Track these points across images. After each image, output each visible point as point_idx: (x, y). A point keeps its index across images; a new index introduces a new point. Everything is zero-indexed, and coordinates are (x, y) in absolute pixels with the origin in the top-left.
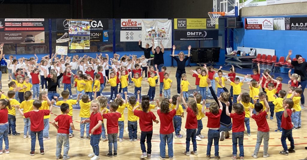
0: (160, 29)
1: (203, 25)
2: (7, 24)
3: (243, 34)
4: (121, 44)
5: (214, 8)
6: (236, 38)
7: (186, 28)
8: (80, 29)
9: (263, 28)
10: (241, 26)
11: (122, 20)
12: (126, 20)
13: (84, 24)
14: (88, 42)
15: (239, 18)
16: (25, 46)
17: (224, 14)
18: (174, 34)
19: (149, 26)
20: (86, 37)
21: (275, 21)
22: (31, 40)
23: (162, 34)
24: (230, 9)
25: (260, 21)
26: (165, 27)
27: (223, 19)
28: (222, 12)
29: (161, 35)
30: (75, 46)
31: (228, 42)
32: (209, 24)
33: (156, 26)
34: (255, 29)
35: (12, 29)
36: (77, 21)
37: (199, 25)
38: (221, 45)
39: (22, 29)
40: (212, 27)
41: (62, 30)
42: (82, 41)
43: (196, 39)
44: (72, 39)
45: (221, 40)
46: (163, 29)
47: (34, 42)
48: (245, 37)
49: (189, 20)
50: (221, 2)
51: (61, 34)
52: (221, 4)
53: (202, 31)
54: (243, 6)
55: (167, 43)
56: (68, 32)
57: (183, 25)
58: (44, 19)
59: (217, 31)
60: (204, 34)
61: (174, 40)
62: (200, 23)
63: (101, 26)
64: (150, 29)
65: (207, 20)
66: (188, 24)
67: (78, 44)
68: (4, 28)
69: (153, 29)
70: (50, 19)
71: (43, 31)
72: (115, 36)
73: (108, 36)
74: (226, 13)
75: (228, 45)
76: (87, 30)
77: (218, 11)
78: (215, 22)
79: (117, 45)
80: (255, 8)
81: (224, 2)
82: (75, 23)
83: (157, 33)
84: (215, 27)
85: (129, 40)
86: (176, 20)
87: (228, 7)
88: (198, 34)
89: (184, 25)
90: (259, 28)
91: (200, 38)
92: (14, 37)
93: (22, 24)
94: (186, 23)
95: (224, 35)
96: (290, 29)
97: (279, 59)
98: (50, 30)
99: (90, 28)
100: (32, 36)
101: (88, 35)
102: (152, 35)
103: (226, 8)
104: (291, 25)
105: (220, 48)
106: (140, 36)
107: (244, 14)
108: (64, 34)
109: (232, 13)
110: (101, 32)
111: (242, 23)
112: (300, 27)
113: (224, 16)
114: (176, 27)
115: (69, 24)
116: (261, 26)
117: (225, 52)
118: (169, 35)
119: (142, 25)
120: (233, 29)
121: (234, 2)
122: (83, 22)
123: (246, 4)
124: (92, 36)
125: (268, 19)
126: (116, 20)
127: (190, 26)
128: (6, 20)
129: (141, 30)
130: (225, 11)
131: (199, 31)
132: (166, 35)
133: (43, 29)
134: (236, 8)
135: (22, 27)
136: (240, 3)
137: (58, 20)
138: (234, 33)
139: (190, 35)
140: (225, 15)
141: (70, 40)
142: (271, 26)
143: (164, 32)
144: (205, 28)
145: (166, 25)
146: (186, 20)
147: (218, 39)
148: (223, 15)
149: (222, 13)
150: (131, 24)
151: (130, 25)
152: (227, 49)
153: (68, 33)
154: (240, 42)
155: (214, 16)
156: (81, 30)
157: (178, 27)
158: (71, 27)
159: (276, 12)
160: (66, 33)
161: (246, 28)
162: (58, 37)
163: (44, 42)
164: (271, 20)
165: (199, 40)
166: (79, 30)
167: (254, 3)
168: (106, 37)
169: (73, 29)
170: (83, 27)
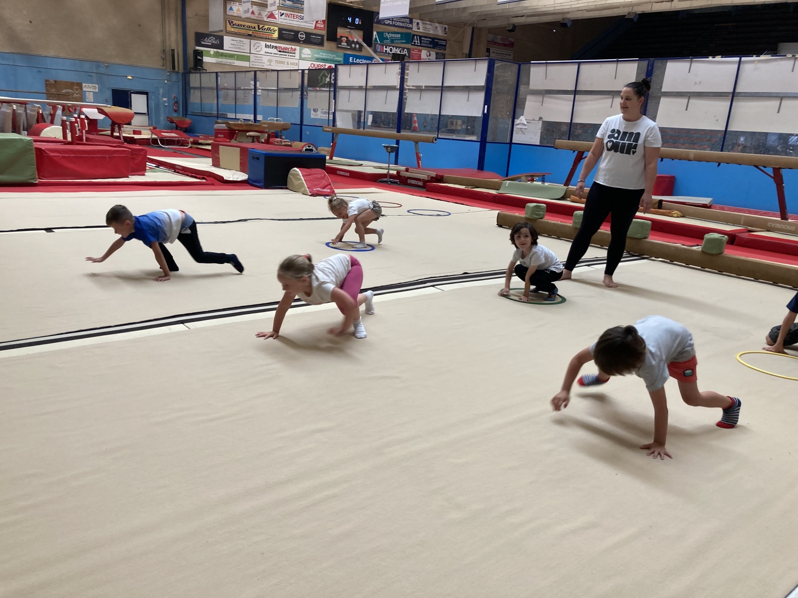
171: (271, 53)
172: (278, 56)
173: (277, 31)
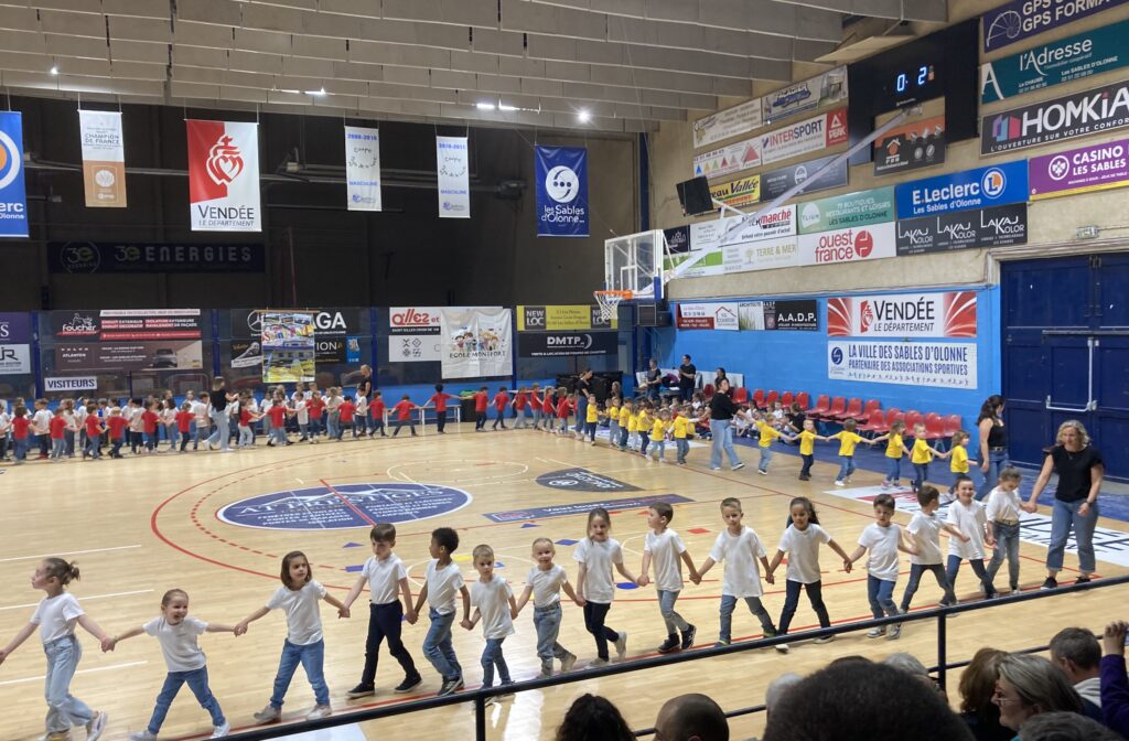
0: (485, 330)
1: (583, 320)
2: (106, 325)
3: (672, 339)
4: (391, 368)
5: (607, 281)
6: (657, 348)
7: (545, 327)
8: (289, 332)
9: (716, 326)
10: (669, 320)
11: (393, 311)
12: (403, 310)
13: (300, 322)
14: (311, 364)
15: (663, 303)
16: (154, 377)
17: (631, 294)
18: (517, 342)
19: (458, 323)
20: (306, 353)
21: (743, 310)
22: (169, 363)
23: (490, 343)
24: (644, 282)
25: (709, 310)
26: (495, 327)
27: (628, 308)
28: (625, 289)
29: (486, 346)
30: (278, 373)
31: (639, 358)
32: (596, 317)
33: (474, 324)
34: (698, 328)
35: (119, 336)
36: (281, 314)
37: (575, 321)
38: (623, 365)
39: (146, 335)
40: (603, 325)
41: (246, 337)
42: (296, 363)
43: (568, 353)
44: (269, 359)
45: (623, 354)
46: (491, 330)
47: (176, 365)
48: (677, 346)
49: (551, 310)
50: (623, 268)
51: (244, 346)
52: (624, 271)
53: (582, 335)
54: (672, 277)
55: (501, 365)
56: (259, 340)
57: (538, 321)
58: (199, 310)
59: (614, 334)
60: (586, 340)
61: (517, 355)
62: (578, 315)
63: (341, 326)
64: (461, 332)
65: (592, 309)
66: (548, 319)
67: (287, 370)
68: (99, 334)
69: (468, 330)
70: (215, 310)
71: (196, 339)
72: (377, 350)
73: (358, 349)
74: (635, 292)
75: (640, 366)
76: (307, 336)
77: (617, 287)
78: (610, 313)
79: (382, 372)
80: (697, 281)
81: (629, 267)
82: (277, 319)
83: (478, 340)
84: (609, 326)
85: (411, 358)
86: (520, 309)
87: (639, 279)
88: (573, 341)
89: (541, 321)
90: (707, 325)
91: (576, 350)
92: (124, 356)
93: (144, 323)
94: (544, 315)
95: (630, 343)
96: (776, 328)
97: (753, 394)
98: (215, 336)
99: (315, 330)
100: (170, 352)
101: (310, 348)
102: (465, 345)
103: (633, 281)
104: (777, 317)
105: (622, 372)
106: (436, 348)
107: (673, 296)
108: (250, 346)
109: (647, 293)
110: (343, 340)
111: (671, 316)
112: (798, 322)
113: (629, 300)
114: (521, 327)
115: (262, 321)
116: (711, 321)
117: (632, 381)
118: (506, 345)
119: (442, 323)
120: (649, 329)
121: (651, 268)
122: (297, 316)
123: (678, 271)
124: (320, 351)
125: (728, 306)
126: (377, 309)
127: (554, 323)
128: (103, 313)
129: (438, 333)
130: (633, 288)
131: (574, 333)
132: (499, 345)
133: (198, 334)
134: (657, 281)
135: (144, 330)
136: (665, 269)
137: (234, 313)
138: (653, 338)
139: (555, 344)
140: (633, 297)
141: (266, 361)
142: (733, 320)
143: (495, 338)
144: (588, 327)
145: (497, 322)
146: (544, 309)
147: (616, 352)
148: (628, 297)
149: (627, 292)
150: (415, 319)
151: (413, 321)
152: (638, 374)
153: (260, 343)
154: (666, 357)
155: (608, 299)
156: (292, 336)
157: (526, 327)
158: (268, 330)
159: (744, 289)
160: (255, 344)
161: (679, 327)
162: (236, 355)
163: (201, 365)
164: (733, 306)
165: (576, 356)
166: (287, 336)
167: (697, 269)
168: (353, 351)
169: (272, 332)
170: (298, 330)
171: (751, 236)
172: (763, 237)
173: (758, 185)
